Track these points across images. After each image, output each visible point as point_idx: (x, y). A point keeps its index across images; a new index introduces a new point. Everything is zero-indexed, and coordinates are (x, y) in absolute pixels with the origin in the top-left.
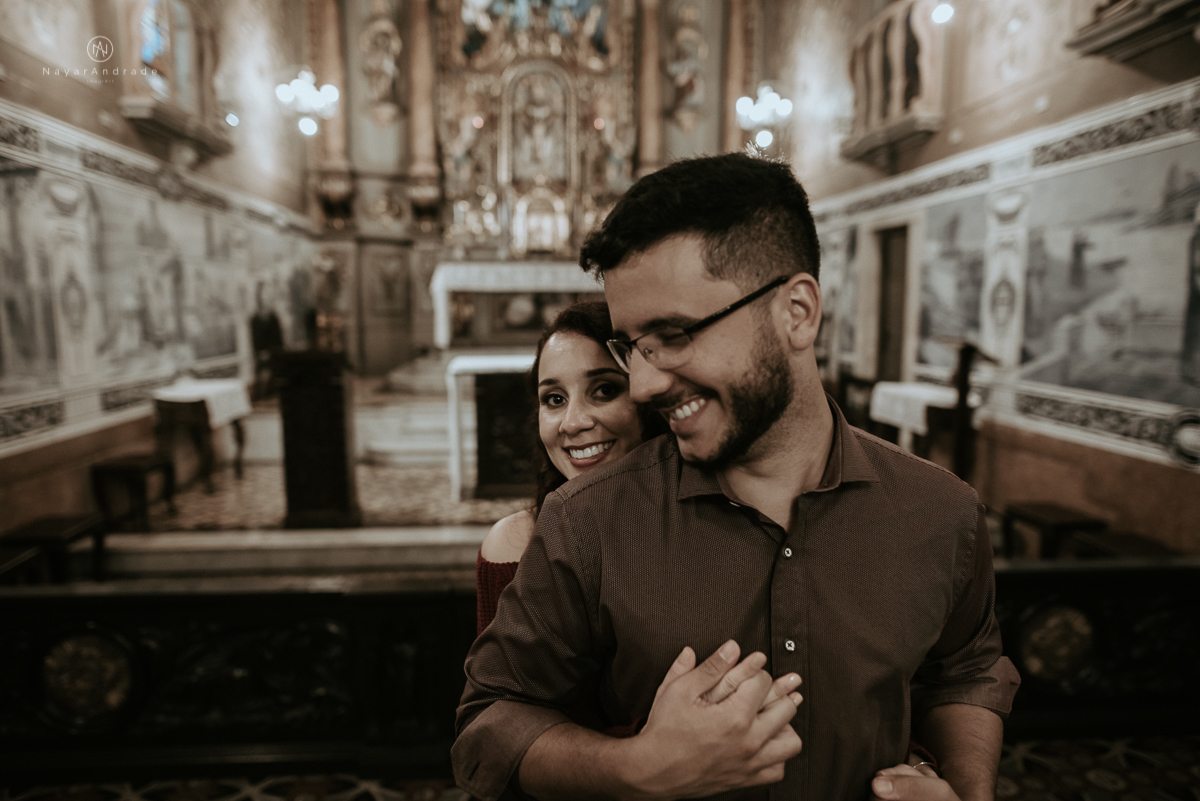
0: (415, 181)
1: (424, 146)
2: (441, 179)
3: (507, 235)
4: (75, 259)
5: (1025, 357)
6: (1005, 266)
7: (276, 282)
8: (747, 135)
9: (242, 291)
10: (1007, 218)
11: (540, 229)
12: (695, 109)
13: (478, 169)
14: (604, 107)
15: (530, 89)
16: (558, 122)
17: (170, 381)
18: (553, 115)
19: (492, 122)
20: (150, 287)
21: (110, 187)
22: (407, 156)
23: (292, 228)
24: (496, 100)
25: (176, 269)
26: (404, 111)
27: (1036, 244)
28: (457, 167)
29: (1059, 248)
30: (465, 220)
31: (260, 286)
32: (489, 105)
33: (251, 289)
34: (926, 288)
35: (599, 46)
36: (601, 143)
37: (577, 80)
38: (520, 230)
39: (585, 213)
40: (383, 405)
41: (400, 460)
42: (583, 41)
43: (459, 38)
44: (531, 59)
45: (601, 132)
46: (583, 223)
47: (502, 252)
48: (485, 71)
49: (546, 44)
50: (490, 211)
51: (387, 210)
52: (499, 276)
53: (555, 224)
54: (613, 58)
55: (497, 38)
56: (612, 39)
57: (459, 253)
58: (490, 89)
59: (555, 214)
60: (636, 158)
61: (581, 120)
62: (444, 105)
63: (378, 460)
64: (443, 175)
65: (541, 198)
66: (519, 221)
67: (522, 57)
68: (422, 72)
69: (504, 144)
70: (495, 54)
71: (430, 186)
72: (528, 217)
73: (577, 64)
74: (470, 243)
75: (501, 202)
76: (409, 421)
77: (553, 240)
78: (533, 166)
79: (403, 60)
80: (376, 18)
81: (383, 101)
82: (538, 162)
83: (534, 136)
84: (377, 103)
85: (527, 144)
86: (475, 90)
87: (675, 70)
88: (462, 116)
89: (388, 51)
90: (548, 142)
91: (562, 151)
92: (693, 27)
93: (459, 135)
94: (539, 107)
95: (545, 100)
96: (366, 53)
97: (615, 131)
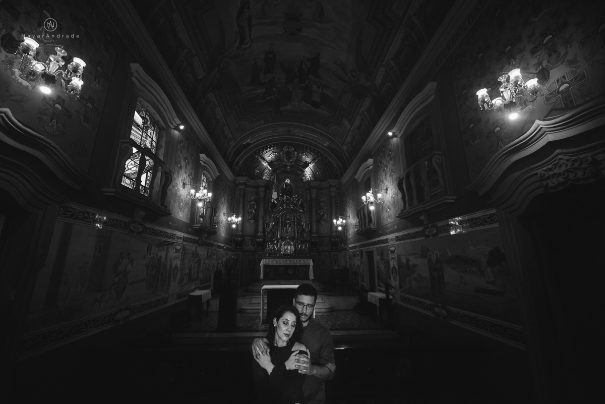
0: (258, 237)
1: (260, 229)
2: (264, 237)
3: (279, 250)
4: (177, 262)
5: (401, 287)
6: (393, 263)
7: (222, 263)
8: (337, 227)
9: (214, 266)
10: (393, 252)
11: (287, 249)
12: (324, 220)
13: (273, 234)
14: (303, 220)
15: (286, 216)
16: (292, 224)
17: (193, 291)
18: (291, 222)
19: (277, 224)
20: (192, 267)
21: (188, 244)
22: (256, 231)
23: (227, 249)
24: (278, 219)
25: (199, 261)
26: (256, 222)
27: (399, 259)
28: (268, 234)
29: (404, 260)
30: (269, 246)
31: (218, 264)
32: (276, 220)
33: (216, 265)
34: (378, 267)
35: (302, 206)
36: (302, 228)
37: (297, 214)
38: (282, 249)
39: (298, 245)
40: (245, 296)
41: (248, 311)
42: (298, 205)
43: (270, 205)
44: (286, 209)
45: (302, 226)
46: (298, 247)
47: (278, 255)
48: (276, 212)
49: (290, 206)
50: (275, 244)
51: (251, 244)
52: (276, 261)
53: (291, 248)
54: (305, 209)
55: (278, 205)
56: (305, 205)
57: (267, 255)
58: (277, 216)
59: (291, 245)
60: (311, 232)
61: (298, 223)
62: (266, 220)
63: (242, 311)
64: (265, 235)
65: (288, 242)
66: (282, 247)
67: (284, 209)
68: (261, 213)
69: (279, 229)
70: (278, 208)
71: (261, 238)
72: (284, 246)
73: (297, 210)
74: (270, 252)
75: (278, 242)
76: (251, 301)
77: (290, 252)
78: (286, 234)
79: (257, 210)
80: (251, 201)
81: (252, 219)
82: (287, 233)
83: (286, 227)
84: (250, 219)
85: (285, 229)
86: (273, 217)
87: (320, 212)
88: (270, 222)
89: (254, 208)
90: (290, 228)
91: (293, 230)
92: (324, 202)
93: (269, 227)
94: (288, 220)
95: (290, 219)
96: (249, 208)
97: (306, 225)
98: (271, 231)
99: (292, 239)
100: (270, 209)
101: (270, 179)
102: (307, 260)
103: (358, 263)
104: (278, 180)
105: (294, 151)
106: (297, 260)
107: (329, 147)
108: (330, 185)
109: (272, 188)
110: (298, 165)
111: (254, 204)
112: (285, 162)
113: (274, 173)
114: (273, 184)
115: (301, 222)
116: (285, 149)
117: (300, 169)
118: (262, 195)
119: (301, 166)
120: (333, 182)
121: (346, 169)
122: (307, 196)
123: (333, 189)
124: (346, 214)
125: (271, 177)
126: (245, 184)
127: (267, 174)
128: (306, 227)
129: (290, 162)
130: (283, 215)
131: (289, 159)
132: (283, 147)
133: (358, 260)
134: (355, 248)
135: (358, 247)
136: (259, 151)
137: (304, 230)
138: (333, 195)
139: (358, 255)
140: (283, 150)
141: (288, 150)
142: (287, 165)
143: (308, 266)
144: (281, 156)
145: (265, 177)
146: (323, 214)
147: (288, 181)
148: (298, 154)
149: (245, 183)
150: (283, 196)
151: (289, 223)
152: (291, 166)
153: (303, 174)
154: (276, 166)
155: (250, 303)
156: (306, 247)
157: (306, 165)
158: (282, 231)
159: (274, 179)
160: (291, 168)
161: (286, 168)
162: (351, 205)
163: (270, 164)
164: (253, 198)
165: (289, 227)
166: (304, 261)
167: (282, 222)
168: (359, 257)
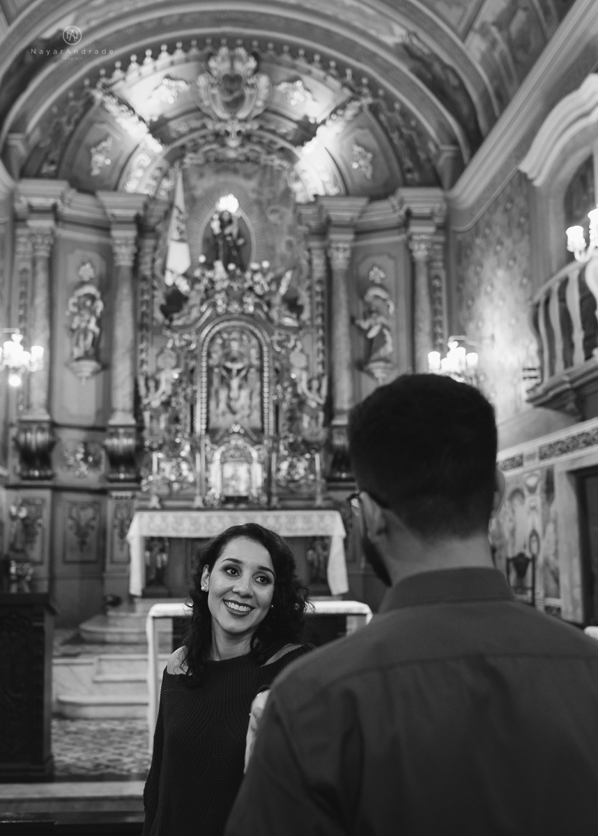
0: (114, 431)
1: (122, 398)
2: (138, 429)
3: (205, 484)
11: (234, 477)
12: (386, 360)
14: (297, 360)
15: (225, 344)
16: (253, 374)
18: (248, 366)
19: (190, 374)
22: (106, 408)
24: (193, 355)
26: (105, 366)
30: (161, 469)
32: (186, 355)
35: (292, 304)
36: (295, 395)
37: (271, 334)
38: (215, 479)
39: (281, 459)
40: (75, 655)
41: (91, 712)
42: (276, 300)
43: (160, 299)
44: (228, 316)
45: (294, 384)
46: (278, 470)
47: (198, 502)
48: (184, 327)
49: (242, 303)
50: (185, 459)
51: (85, 460)
52: (195, 522)
53: (249, 472)
54: (305, 316)
55: (195, 299)
56: (304, 299)
57: (154, 502)
58: (189, 343)
59: (249, 460)
60: (329, 408)
61: (277, 371)
62: (143, 362)
63: (65, 713)
64: (140, 428)
65: (237, 448)
66: (215, 467)
67: (218, 315)
68: (124, 331)
69: (201, 395)
70: (195, 313)
71: (128, 435)
72: (223, 463)
73: (270, 320)
74: (165, 491)
75: (195, 449)
76: (99, 672)
77: (249, 488)
78: (229, 417)
79: (106, 321)
80: (82, 284)
81: (86, 356)
82: (234, 412)
83: (229, 387)
84: (78, 359)
85: (223, 394)
86: (173, 348)
87: (365, 325)
88: (159, 370)
89: (93, 312)
90: (244, 393)
91: (256, 400)
92: (381, 286)
93: (157, 387)
94: (234, 360)
95: (242, 355)
96: (73, 314)
97: (310, 382)
98: (166, 404)
99: (255, 436)
100: (159, 316)
101: (157, 192)
102: (322, 518)
103: (535, 521)
104: (191, 201)
105: (256, 71)
106: (277, 518)
107: (407, 52)
108: (409, 214)
109: (167, 229)
110: (273, 132)
111: (92, 298)
112: (220, 120)
113: (172, 164)
114: (167, 215)
115: (288, 369)
116: (219, 65)
117: (282, 149)
118: (124, 258)
119: (283, 137)
120: (421, 200)
121: (476, 139)
122: (310, 262)
123: (422, 232)
124: (478, 328)
125: (159, 184)
126: (53, 211)
127: (145, 169)
128: (310, 388)
129: (241, 121)
130: (213, 339)
131: (235, 104)
132: (210, 56)
133: (533, 508)
134: (520, 464)
135: (531, 457)
136: (110, 69)
137: (301, 402)
138: (420, 253)
139: (532, 490)
140: (209, 70)
141: (232, 67)
142: (227, 134)
143: (323, 542)
144: (203, 93)
145: (139, 182)
146: (381, 335)
147: (229, 204)
148: (274, 83)
149: (55, 207)
150: (209, 266)
151: (239, 371)
152: (246, 137)
153: (292, 169)
154: (181, 136)
155: (95, 682)
156: (311, 469)
157: (307, 131)
158: (213, 404)
159: (172, 193)
160: (242, 145)
161: (224, 145)
162: (499, 285)
163: (158, 129)
164: (87, 272)
165: (240, 387)
166: (307, 520)
167: (210, 370)
168: (537, 499)
